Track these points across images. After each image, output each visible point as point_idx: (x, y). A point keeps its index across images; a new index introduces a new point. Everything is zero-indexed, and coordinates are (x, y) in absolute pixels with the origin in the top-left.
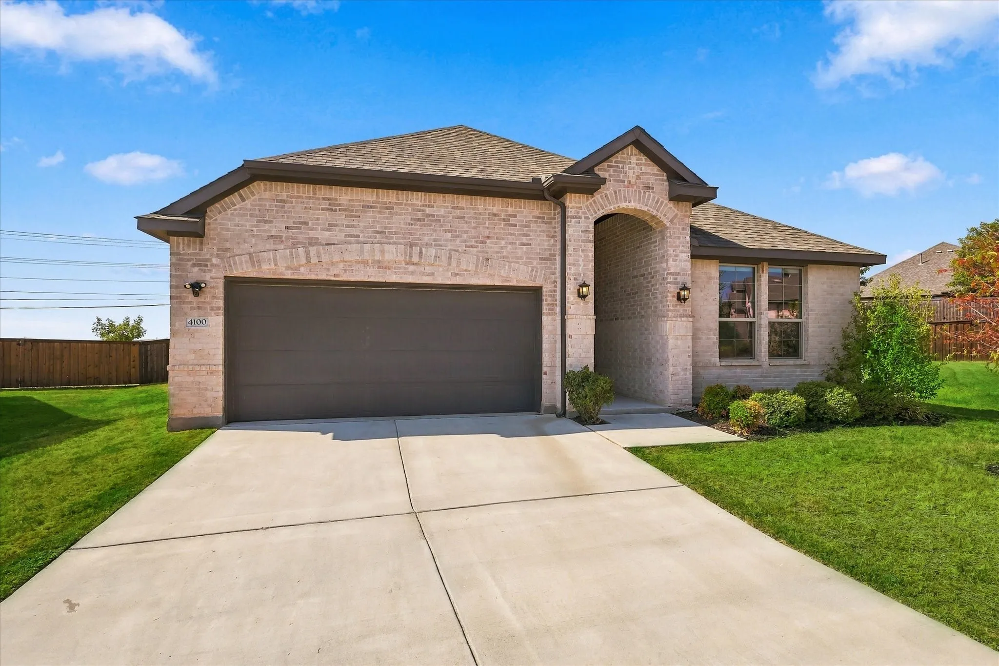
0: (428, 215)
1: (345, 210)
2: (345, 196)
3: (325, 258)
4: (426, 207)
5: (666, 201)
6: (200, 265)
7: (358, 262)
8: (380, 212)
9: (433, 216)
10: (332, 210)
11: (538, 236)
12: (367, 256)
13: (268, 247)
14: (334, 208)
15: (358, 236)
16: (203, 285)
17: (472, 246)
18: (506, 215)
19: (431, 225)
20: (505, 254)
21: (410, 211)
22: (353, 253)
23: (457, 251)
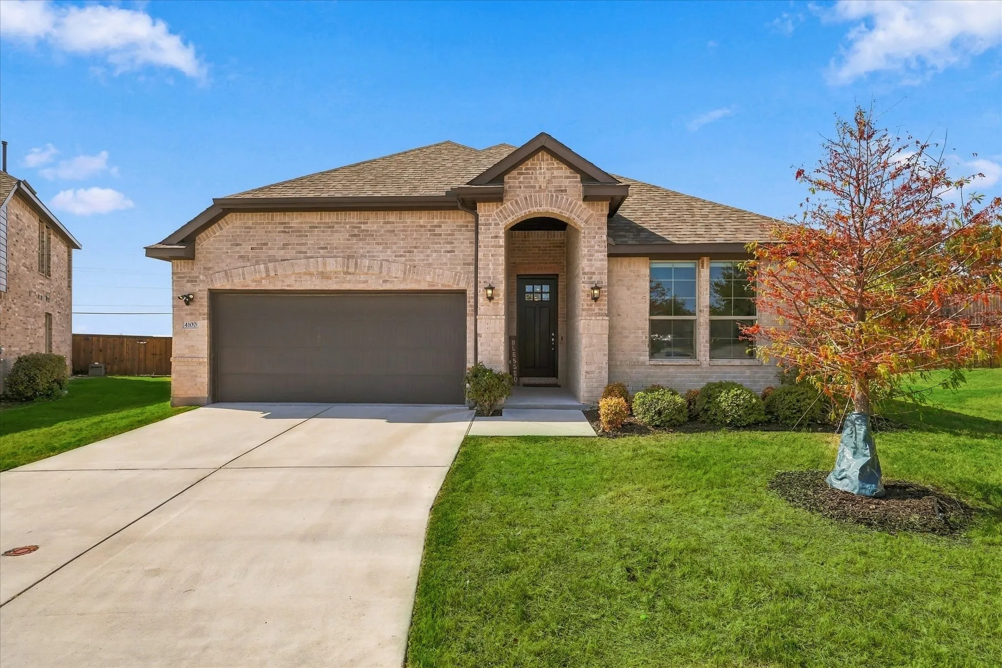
0: (363, 231)
1: (295, 231)
2: (296, 220)
3: (280, 272)
4: (361, 223)
5: (581, 202)
6: (192, 281)
7: (305, 274)
8: (323, 232)
9: (368, 231)
10: (285, 232)
11: (462, 243)
12: (312, 269)
13: (239, 265)
14: (287, 230)
15: (306, 252)
16: (191, 296)
17: (401, 256)
18: (431, 226)
19: (365, 239)
20: (430, 261)
21: (348, 228)
22: (301, 266)
23: (388, 261)
